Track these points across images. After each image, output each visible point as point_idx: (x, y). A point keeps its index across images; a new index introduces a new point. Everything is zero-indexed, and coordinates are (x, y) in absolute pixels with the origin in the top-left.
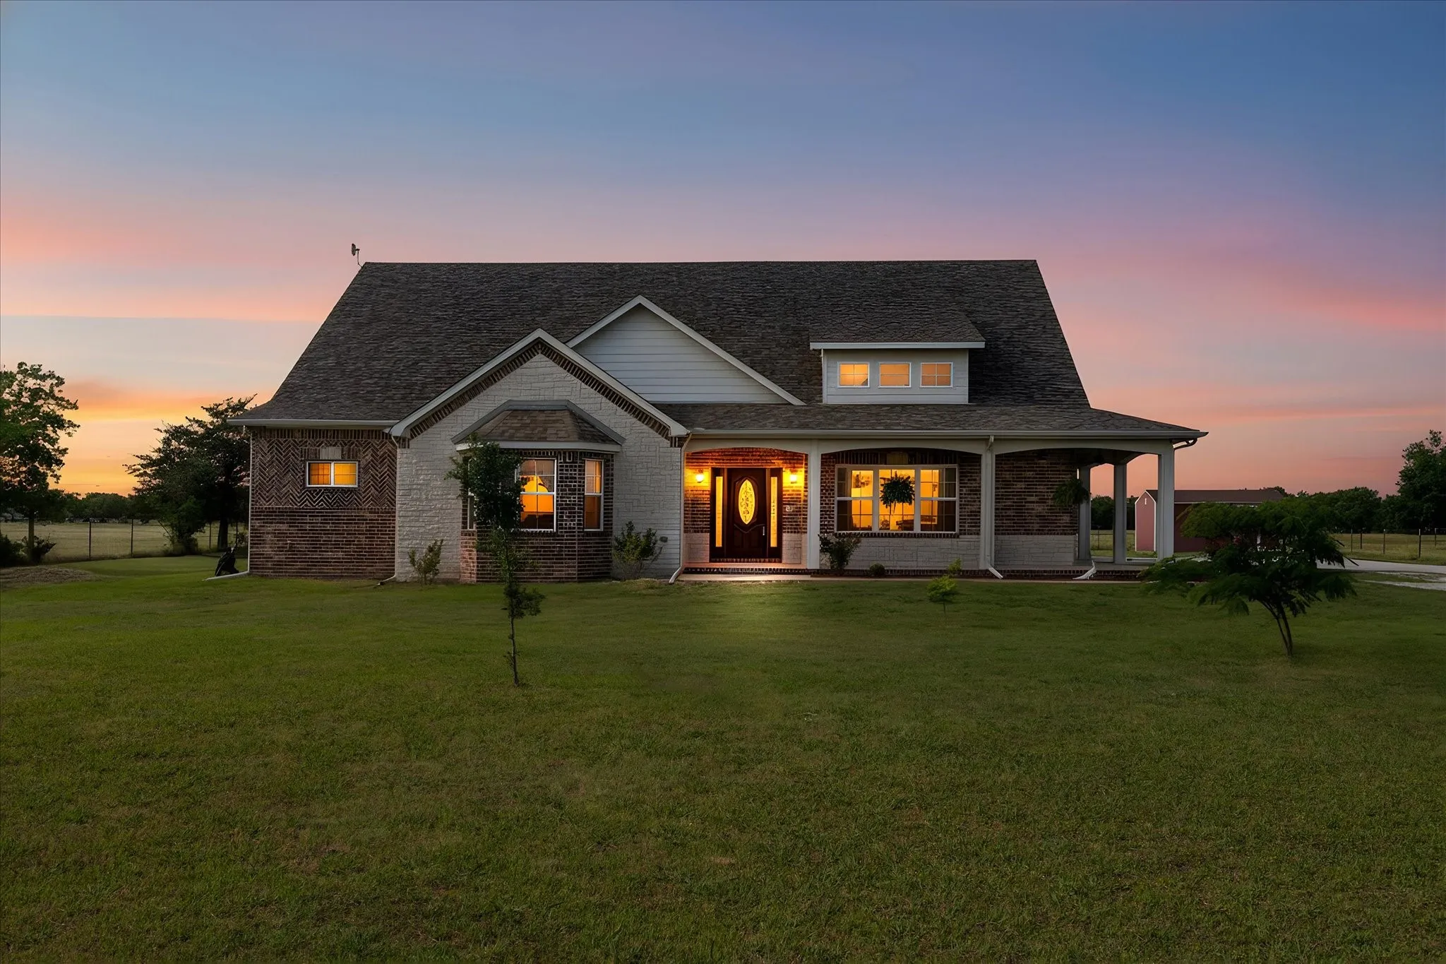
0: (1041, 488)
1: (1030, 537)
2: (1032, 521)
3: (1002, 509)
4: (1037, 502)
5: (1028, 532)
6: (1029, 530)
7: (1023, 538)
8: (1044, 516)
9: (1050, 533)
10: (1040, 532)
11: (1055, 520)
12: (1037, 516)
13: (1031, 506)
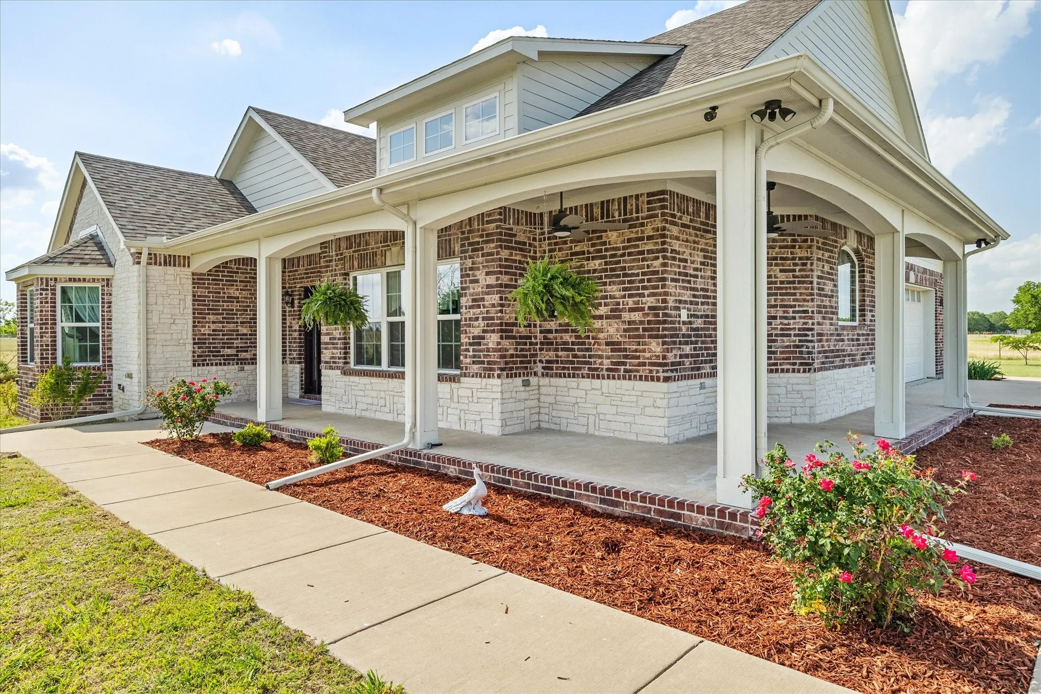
0: (614, 290)
1: (596, 383)
2: (600, 353)
3: (557, 331)
4: (608, 317)
5: (595, 374)
6: (596, 369)
7: (586, 383)
8: (619, 343)
9: (629, 375)
10: (612, 373)
11: (636, 351)
12: (607, 344)
13: (598, 324)
